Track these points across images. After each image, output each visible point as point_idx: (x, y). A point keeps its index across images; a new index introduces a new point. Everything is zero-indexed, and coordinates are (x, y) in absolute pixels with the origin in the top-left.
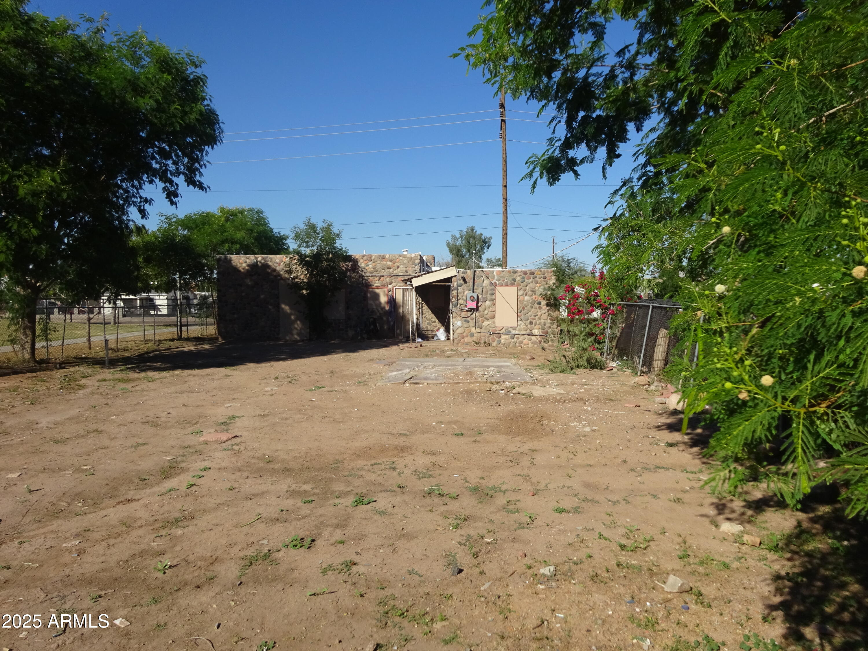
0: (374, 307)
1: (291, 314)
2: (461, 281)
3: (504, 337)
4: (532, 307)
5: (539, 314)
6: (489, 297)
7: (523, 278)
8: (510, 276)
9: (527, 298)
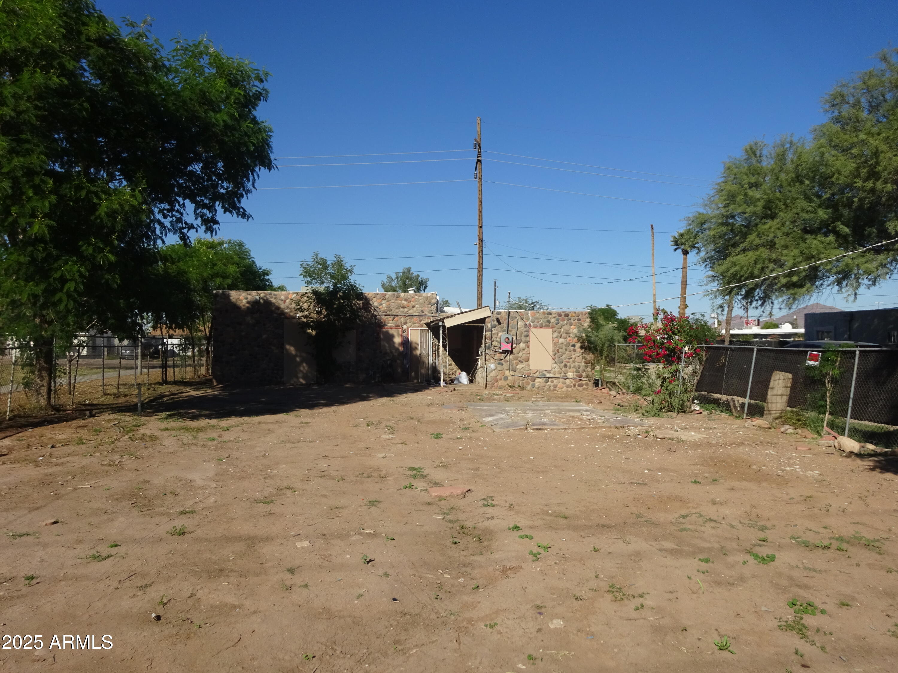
0: (387, 348)
1: (296, 356)
2: (495, 323)
3: (538, 380)
4: (566, 350)
5: (573, 357)
6: (523, 339)
7: (558, 320)
8: (545, 318)
9: (561, 340)
